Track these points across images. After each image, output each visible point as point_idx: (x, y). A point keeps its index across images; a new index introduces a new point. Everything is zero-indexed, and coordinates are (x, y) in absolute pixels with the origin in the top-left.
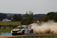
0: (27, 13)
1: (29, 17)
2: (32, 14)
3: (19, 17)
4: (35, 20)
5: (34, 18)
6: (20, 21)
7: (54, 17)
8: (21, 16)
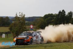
0: (16, 15)
1: (20, 20)
2: (24, 16)
3: (6, 21)
4: (28, 25)
5: (26, 22)
6: (8, 27)
7: (52, 20)
8: (9, 20)
